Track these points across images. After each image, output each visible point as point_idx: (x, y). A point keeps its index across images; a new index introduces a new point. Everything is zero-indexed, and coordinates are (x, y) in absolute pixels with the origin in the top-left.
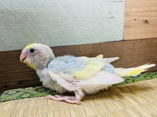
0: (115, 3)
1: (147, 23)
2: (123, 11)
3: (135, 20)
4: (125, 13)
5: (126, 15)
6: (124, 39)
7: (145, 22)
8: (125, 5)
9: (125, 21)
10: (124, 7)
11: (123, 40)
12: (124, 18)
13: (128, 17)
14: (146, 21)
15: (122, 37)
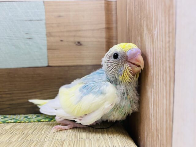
0: (33, 22)
1: (81, 45)
2: (44, 31)
3: (62, 41)
4: (47, 32)
5: (49, 35)
6: (50, 65)
7: (77, 43)
8: (46, 24)
9: (48, 42)
10: (44, 26)
11: (48, 66)
12: (46, 39)
13: (52, 38)
14: (79, 43)
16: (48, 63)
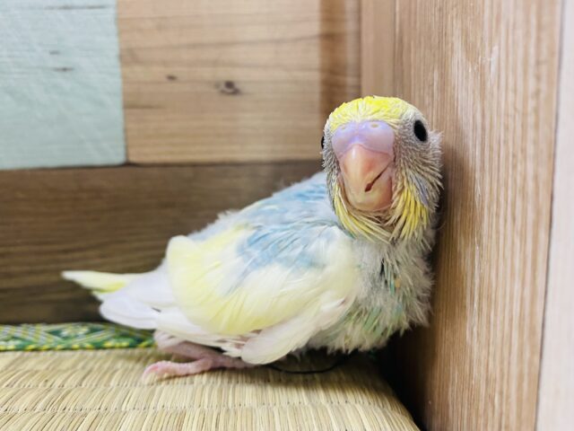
0: (74, 12)
1: (236, 92)
2: (111, 45)
3: (172, 78)
4: (121, 50)
5: (129, 57)
6: (133, 159)
7: (223, 87)
8: (119, 21)
9: (124, 83)
10: (113, 28)
11: (128, 164)
13: (138, 69)
14: (229, 84)
15: (121, 151)
16: (127, 155)
